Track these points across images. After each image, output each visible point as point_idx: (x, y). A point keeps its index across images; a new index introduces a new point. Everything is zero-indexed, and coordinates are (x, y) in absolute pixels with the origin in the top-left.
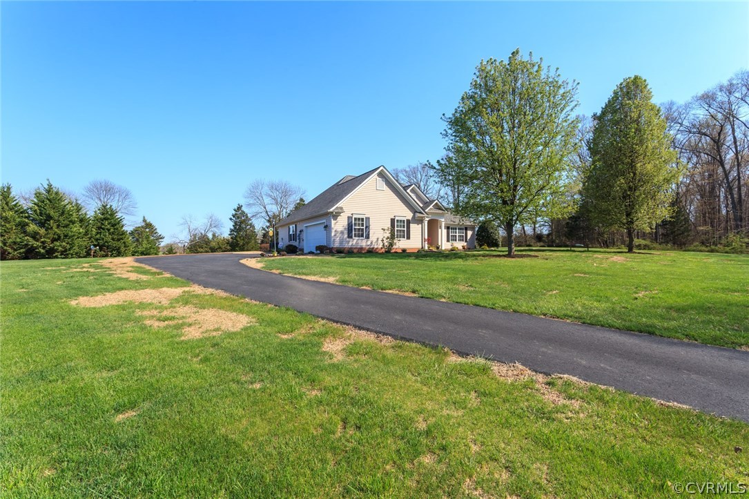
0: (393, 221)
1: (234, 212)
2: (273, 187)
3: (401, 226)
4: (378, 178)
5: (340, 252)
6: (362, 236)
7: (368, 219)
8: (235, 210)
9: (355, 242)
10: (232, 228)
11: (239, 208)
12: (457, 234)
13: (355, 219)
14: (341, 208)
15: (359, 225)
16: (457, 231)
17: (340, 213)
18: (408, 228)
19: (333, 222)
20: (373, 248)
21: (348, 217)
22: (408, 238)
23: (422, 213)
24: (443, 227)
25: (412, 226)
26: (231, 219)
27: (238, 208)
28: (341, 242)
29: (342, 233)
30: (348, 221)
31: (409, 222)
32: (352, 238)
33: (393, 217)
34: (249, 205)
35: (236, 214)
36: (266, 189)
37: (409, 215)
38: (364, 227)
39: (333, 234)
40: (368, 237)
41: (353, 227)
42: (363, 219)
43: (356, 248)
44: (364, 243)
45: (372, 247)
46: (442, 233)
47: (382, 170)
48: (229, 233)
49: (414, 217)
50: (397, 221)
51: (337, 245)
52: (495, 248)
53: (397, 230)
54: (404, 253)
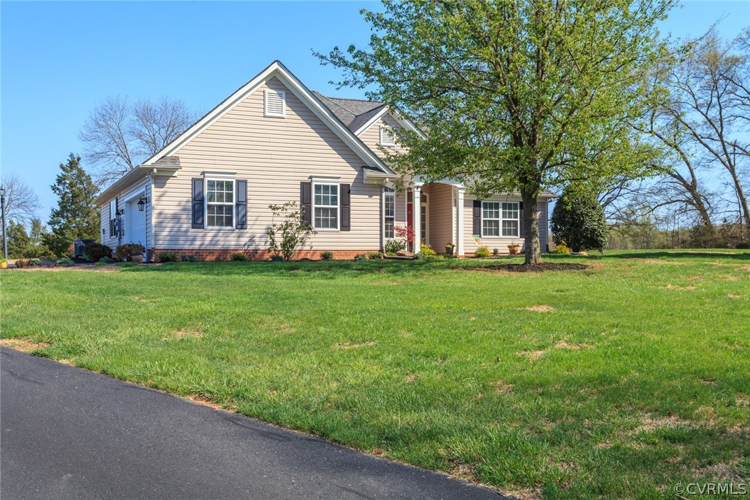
0: (305, 187)
1: (60, 172)
2: (146, 116)
3: (326, 199)
4: (268, 90)
5: (168, 259)
6: (229, 223)
7: (242, 183)
8: (62, 167)
9: (211, 237)
10: (58, 208)
11: (73, 164)
12: (501, 219)
13: (211, 184)
14: (175, 160)
15: (220, 198)
16: (501, 211)
17: (174, 170)
18: (346, 204)
19: (155, 192)
20: (256, 251)
21: (194, 180)
22: (346, 226)
23: (381, 171)
24: (461, 203)
25: (355, 199)
26: (54, 188)
27: (71, 163)
28: (174, 237)
29: (176, 218)
30: (194, 188)
31: (346, 190)
32: (201, 226)
33: (306, 179)
34: (95, 157)
35: (64, 178)
36: (129, 121)
37: (348, 174)
38: (234, 203)
39: (154, 221)
40: (242, 225)
41: (206, 203)
42: (229, 185)
43: (211, 252)
44: (230, 240)
45: (252, 248)
46: (462, 216)
47: (276, 70)
48: (49, 219)
49: (360, 179)
50: (318, 188)
51: (162, 244)
52: (595, 252)
53: (318, 210)
54: (327, 263)
